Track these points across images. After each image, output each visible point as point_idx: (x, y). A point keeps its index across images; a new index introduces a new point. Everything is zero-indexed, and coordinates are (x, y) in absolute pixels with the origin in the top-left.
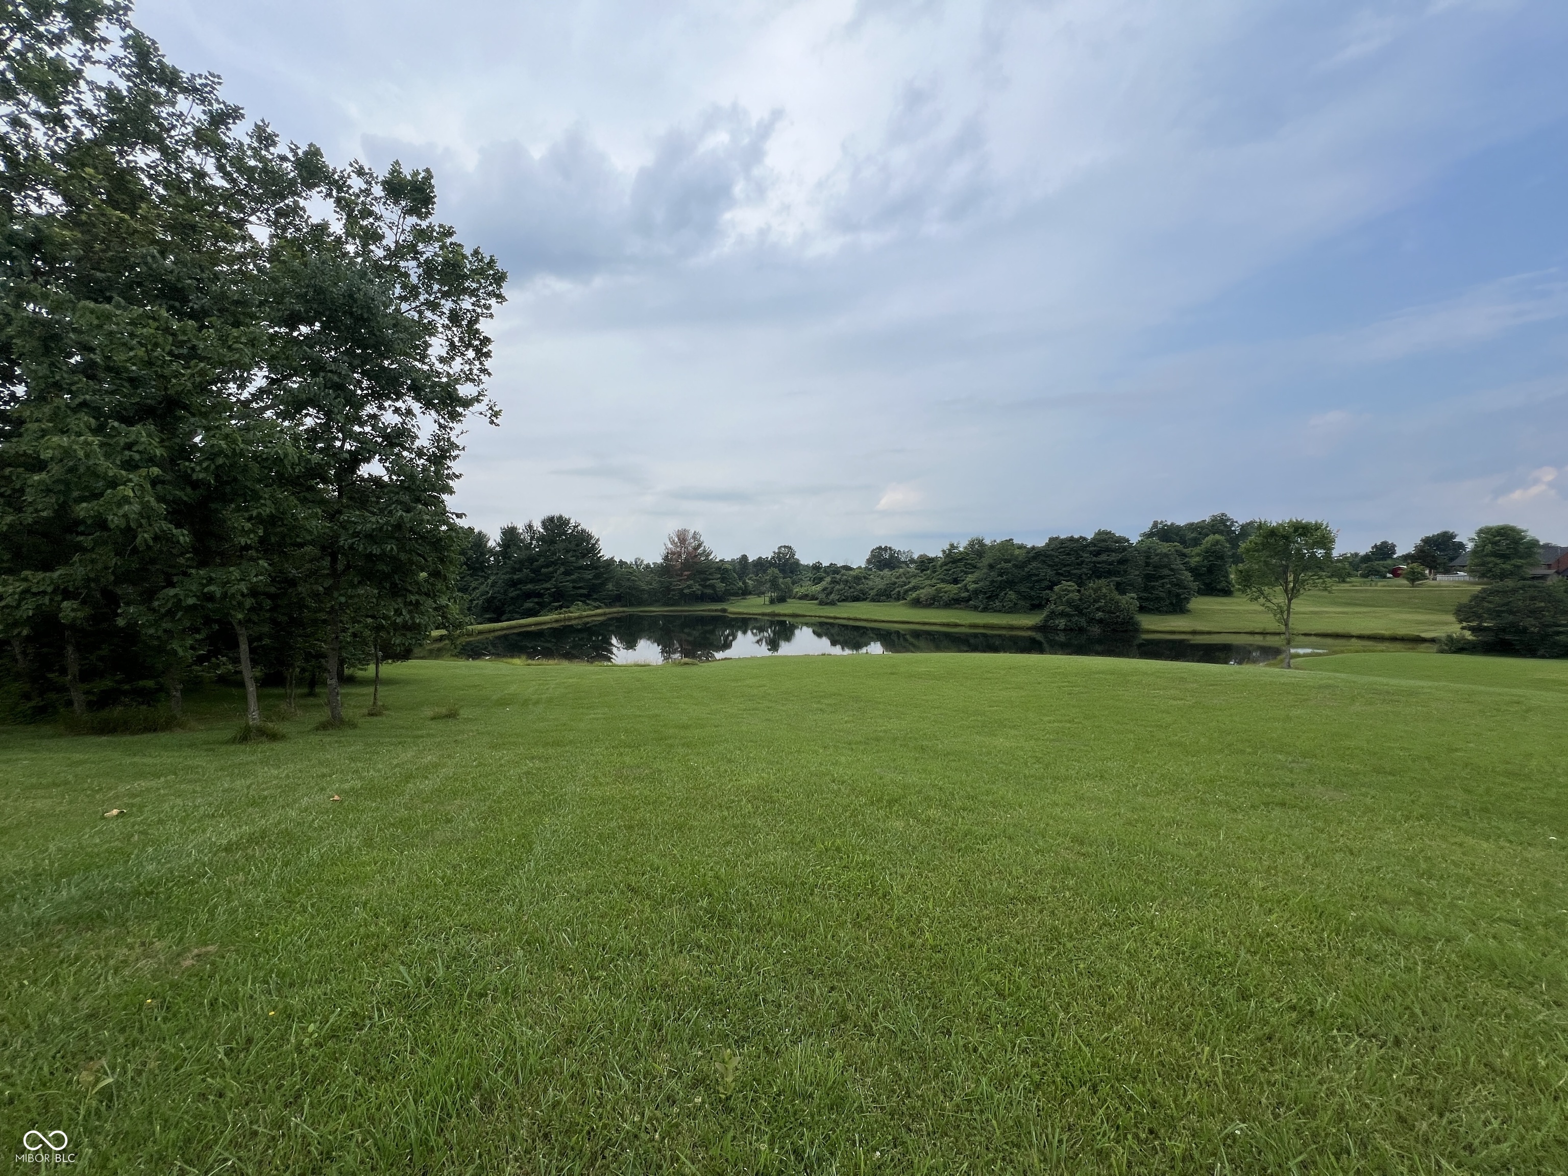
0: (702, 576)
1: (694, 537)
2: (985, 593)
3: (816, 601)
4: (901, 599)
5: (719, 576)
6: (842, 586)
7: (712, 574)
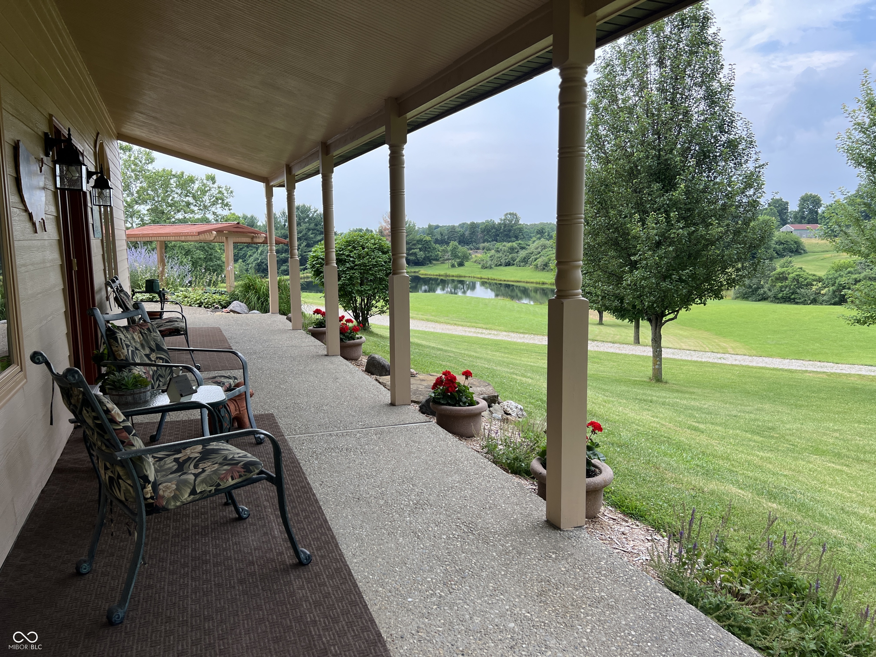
3: (480, 266)
4: (531, 264)
5: (420, 246)
6: (500, 254)
7: (414, 245)
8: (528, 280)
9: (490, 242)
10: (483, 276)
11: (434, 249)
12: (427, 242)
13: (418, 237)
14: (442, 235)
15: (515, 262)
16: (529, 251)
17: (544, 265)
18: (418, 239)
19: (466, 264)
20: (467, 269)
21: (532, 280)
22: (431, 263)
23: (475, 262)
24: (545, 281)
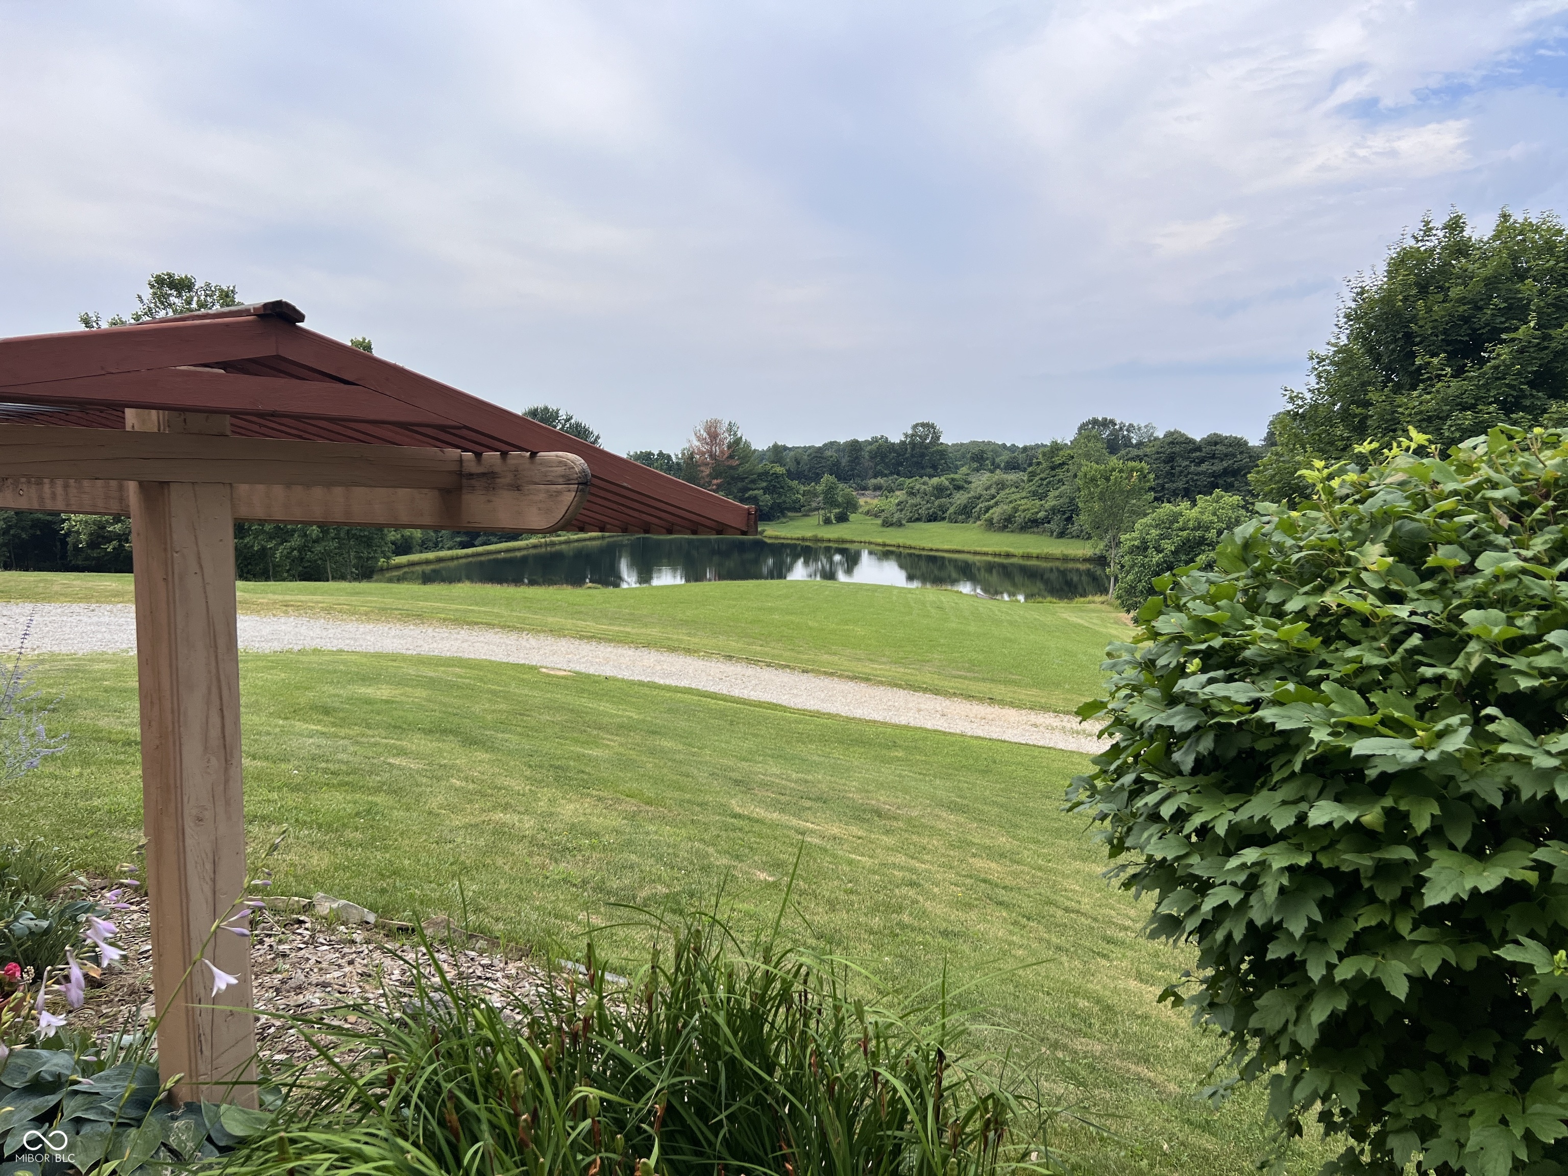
0: (740, 485)
1: (730, 429)
2: (1064, 513)
3: (879, 521)
4: (978, 518)
5: (764, 484)
6: (918, 500)
7: (753, 481)
8: (978, 549)
9: (886, 476)
10: (888, 542)
11: (791, 489)
12: (776, 476)
13: (760, 468)
14: (798, 463)
15: (947, 515)
16: (972, 494)
17: (1005, 520)
18: (760, 471)
19: (852, 517)
20: (854, 526)
21: (985, 549)
22: (784, 516)
23: (867, 513)
24: (1012, 550)
